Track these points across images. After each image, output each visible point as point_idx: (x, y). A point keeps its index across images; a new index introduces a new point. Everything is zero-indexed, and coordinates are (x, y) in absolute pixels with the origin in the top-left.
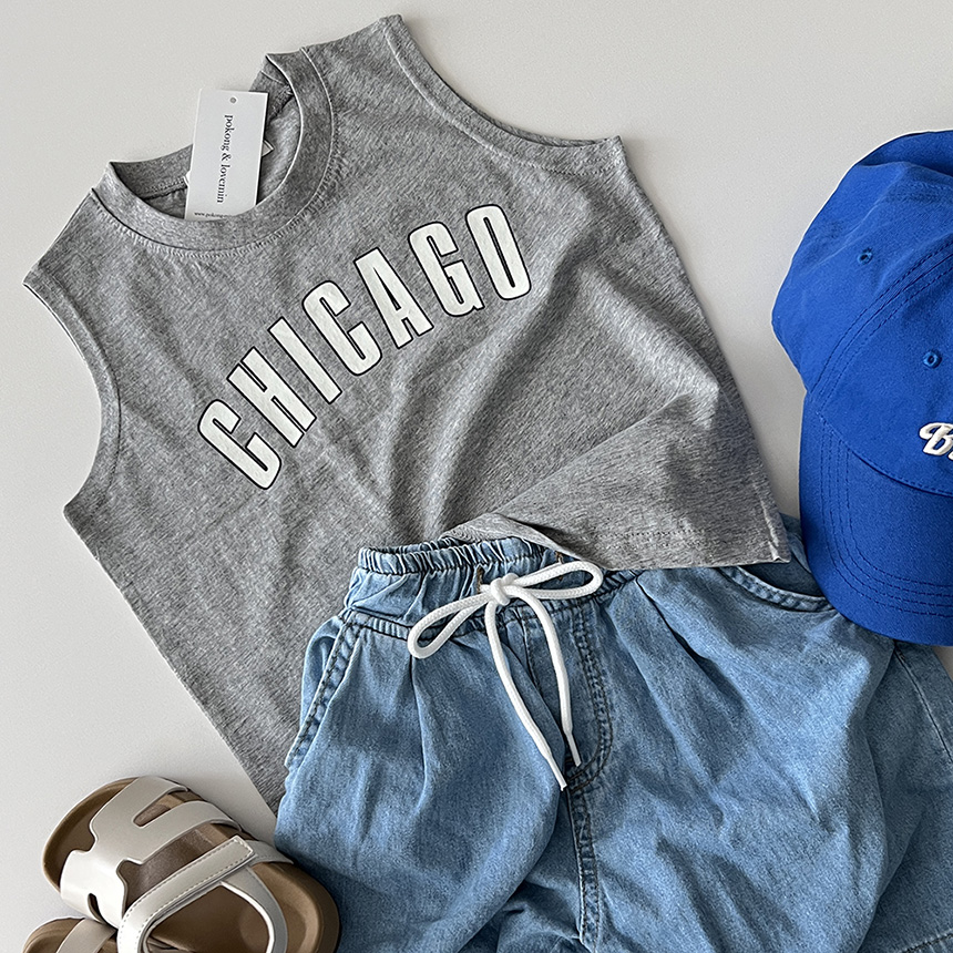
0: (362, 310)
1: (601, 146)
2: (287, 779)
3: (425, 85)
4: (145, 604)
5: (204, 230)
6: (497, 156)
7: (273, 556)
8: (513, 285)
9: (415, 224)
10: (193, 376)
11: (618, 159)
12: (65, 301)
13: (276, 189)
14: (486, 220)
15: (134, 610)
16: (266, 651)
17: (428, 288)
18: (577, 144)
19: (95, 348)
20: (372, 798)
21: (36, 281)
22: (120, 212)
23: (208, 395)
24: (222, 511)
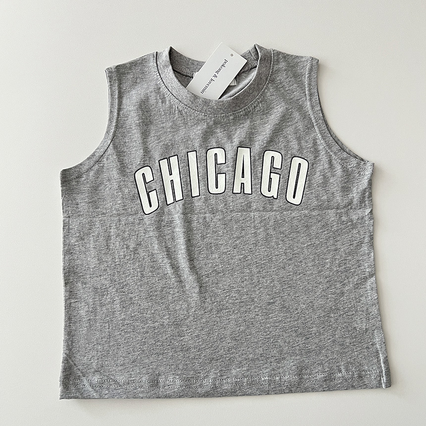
0: (229, 169)
1: (365, 163)
3: (311, 95)
4: (69, 229)
5: (188, 95)
6: (321, 142)
7: (131, 244)
8: (294, 197)
9: (271, 148)
10: (146, 151)
11: (368, 173)
12: (117, 88)
14: (300, 164)
15: (63, 228)
17: (260, 177)
18: (356, 157)
19: (115, 114)
22: (160, 66)
23: (147, 162)
24: (123, 212)
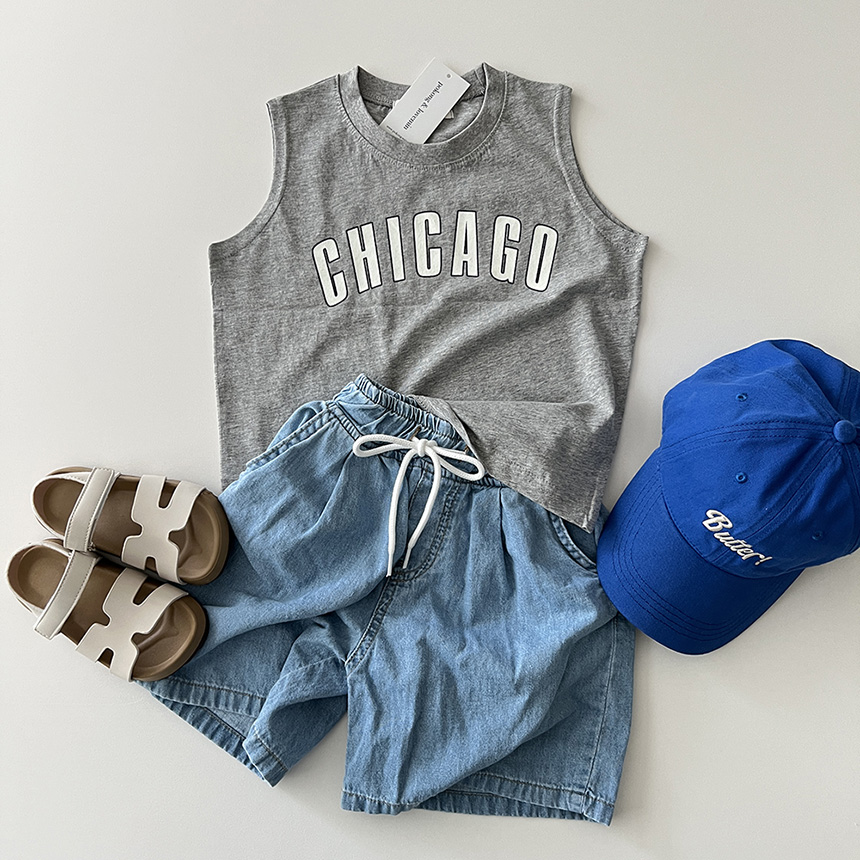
0: (445, 241)
1: (635, 236)
2: (243, 473)
3: (560, 138)
4: (222, 327)
5: (387, 139)
6: (575, 203)
7: (310, 346)
8: (537, 281)
9: (505, 212)
10: (328, 217)
11: (639, 250)
12: (284, 128)
13: (440, 142)
14: (546, 236)
15: (215, 326)
16: (273, 397)
17: (489, 253)
18: (623, 226)
19: (284, 165)
20: (282, 513)
21: (275, 106)
22: (346, 97)
23: (330, 233)
24: (298, 302)
